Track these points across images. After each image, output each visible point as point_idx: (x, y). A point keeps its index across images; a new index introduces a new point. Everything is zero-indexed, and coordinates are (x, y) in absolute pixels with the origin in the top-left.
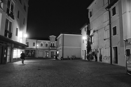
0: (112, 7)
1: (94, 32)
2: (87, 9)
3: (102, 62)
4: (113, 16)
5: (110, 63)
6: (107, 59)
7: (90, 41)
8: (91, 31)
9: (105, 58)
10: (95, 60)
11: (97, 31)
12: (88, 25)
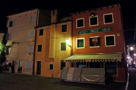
0: (40, 28)
1: (13, 43)
2: (7, 17)
3: (22, 74)
4: (39, 35)
5: (32, 75)
6: (28, 70)
7: (5, 51)
8: (8, 41)
9: (26, 70)
10: (11, 71)
11: (18, 43)
12: (5, 34)
